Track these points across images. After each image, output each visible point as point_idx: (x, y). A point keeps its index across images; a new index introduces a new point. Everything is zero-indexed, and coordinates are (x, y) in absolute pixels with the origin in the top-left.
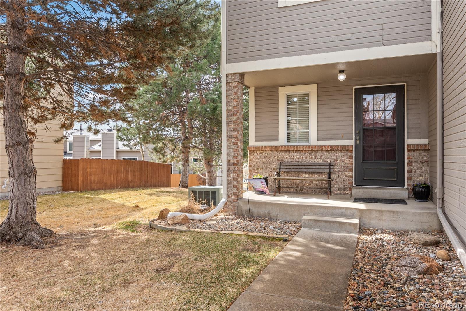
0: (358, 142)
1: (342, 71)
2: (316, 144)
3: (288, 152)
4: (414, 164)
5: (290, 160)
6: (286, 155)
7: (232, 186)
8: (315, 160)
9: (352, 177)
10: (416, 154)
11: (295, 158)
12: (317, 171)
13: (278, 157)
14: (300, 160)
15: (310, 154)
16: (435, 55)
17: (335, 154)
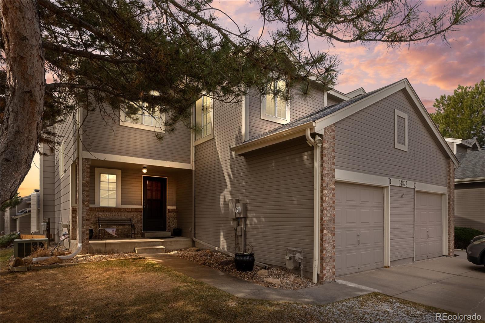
0: (145, 207)
1: (145, 168)
2: (120, 207)
3: (103, 212)
4: (171, 219)
5: (104, 217)
6: (101, 214)
7: (85, 235)
8: (121, 217)
9: (141, 226)
10: (172, 214)
11: (108, 216)
12: (121, 223)
13: (95, 215)
14: (111, 217)
15: (117, 213)
16: (191, 170)
17: (132, 213)
